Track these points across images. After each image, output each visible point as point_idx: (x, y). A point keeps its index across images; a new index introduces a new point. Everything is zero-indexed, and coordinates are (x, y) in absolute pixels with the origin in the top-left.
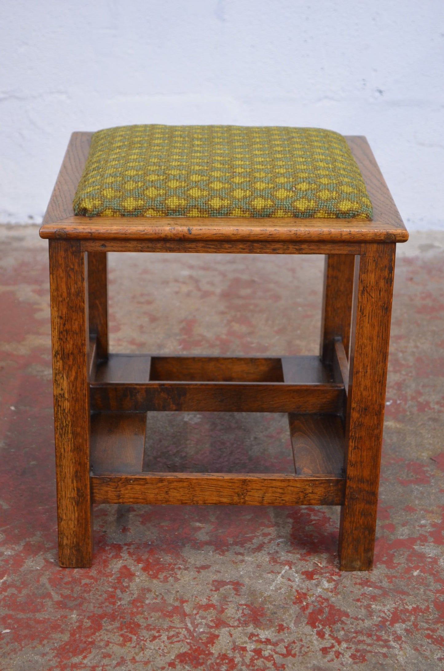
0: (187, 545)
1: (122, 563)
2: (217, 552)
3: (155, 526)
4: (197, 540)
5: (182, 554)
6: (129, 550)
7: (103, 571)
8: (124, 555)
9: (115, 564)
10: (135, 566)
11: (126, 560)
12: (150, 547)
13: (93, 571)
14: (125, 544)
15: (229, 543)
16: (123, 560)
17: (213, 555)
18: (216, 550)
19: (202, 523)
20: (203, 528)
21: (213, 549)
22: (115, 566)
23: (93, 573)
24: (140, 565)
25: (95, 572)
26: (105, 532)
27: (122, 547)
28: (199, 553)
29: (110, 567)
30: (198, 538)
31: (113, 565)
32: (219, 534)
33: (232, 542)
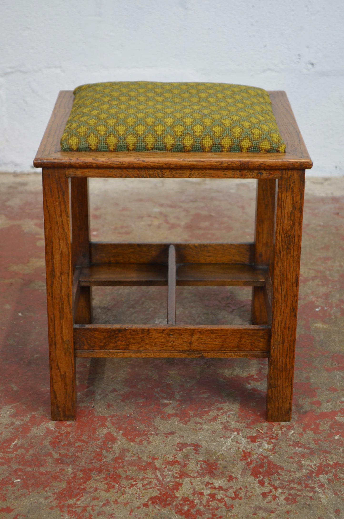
0: (157, 417)
1: (107, 430)
2: (181, 422)
3: (132, 402)
4: (165, 413)
5: (153, 424)
6: (112, 421)
7: (92, 436)
8: (109, 424)
9: (102, 431)
10: (117, 432)
11: (110, 428)
12: (129, 418)
13: (84, 436)
14: (109, 417)
15: (191, 415)
16: (108, 428)
17: (178, 424)
18: (180, 420)
19: (170, 401)
20: (171, 404)
21: (178, 420)
22: (101, 433)
23: (85, 437)
24: (121, 432)
25: (86, 437)
26: (93, 407)
27: (107, 419)
28: (167, 423)
29: (97, 433)
30: (166, 412)
31: (100, 432)
32: (183, 409)
33: (192, 415)
